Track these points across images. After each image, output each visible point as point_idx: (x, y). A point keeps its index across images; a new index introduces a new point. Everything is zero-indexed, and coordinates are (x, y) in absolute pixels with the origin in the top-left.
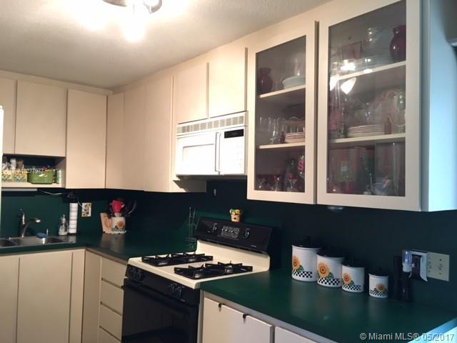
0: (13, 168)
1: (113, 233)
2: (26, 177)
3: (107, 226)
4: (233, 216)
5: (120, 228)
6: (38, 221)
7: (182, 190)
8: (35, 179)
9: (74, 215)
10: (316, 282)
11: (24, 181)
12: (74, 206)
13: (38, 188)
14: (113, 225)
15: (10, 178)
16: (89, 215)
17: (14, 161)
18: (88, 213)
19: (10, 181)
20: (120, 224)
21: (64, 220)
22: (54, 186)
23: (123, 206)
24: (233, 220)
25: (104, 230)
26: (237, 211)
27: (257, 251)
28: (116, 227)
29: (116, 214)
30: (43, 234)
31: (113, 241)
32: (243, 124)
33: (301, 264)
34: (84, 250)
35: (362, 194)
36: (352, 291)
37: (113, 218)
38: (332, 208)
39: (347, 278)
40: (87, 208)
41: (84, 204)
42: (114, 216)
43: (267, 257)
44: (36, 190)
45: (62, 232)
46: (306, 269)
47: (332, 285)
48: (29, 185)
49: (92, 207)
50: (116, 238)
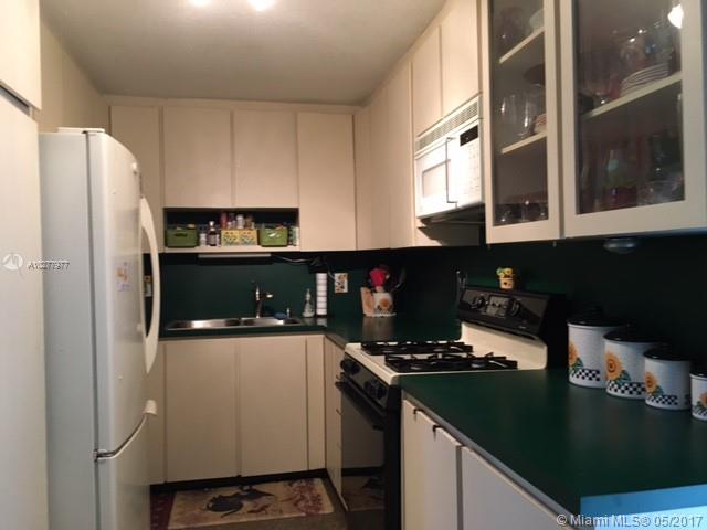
0: (240, 227)
1: (374, 315)
2: (256, 239)
3: (369, 306)
4: (503, 280)
5: (384, 308)
6: (270, 296)
7: (435, 243)
8: (265, 240)
9: (322, 289)
10: (605, 389)
11: (254, 244)
12: (321, 277)
13: (272, 253)
14: (376, 303)
15: (237, 240)
16: (345, 290)
17: (240, 218)
18: (343, 287)
19: (237, 244)
20: (385, 303)
21: (308, 296)
22: (290, 249)
23: (387, 277)
24: (503, 286)
25: (365, 312)
26: (507, 271)
27: (526, 336)
28: (379, 307)
29: (378, 288)
30: (283, 315)
31: (377, 328)
32: (477, 116)
33: (579, 356)
34: (322, 336)
35: (635, 205)
36: (660, 405)
37: (375, 294)
38: (612, 246)
39: (650, 381)
40: (341, 281)
41: (337, 275)
42: (376, 292)
43: (542, 347)
44: (269, 255)
45: (308, 313)
46: (587, 364)
47: (626, 394)
48: (260, 249)
49: (348, 279)
50: (380, 323)
